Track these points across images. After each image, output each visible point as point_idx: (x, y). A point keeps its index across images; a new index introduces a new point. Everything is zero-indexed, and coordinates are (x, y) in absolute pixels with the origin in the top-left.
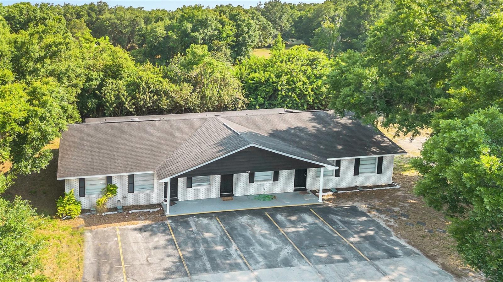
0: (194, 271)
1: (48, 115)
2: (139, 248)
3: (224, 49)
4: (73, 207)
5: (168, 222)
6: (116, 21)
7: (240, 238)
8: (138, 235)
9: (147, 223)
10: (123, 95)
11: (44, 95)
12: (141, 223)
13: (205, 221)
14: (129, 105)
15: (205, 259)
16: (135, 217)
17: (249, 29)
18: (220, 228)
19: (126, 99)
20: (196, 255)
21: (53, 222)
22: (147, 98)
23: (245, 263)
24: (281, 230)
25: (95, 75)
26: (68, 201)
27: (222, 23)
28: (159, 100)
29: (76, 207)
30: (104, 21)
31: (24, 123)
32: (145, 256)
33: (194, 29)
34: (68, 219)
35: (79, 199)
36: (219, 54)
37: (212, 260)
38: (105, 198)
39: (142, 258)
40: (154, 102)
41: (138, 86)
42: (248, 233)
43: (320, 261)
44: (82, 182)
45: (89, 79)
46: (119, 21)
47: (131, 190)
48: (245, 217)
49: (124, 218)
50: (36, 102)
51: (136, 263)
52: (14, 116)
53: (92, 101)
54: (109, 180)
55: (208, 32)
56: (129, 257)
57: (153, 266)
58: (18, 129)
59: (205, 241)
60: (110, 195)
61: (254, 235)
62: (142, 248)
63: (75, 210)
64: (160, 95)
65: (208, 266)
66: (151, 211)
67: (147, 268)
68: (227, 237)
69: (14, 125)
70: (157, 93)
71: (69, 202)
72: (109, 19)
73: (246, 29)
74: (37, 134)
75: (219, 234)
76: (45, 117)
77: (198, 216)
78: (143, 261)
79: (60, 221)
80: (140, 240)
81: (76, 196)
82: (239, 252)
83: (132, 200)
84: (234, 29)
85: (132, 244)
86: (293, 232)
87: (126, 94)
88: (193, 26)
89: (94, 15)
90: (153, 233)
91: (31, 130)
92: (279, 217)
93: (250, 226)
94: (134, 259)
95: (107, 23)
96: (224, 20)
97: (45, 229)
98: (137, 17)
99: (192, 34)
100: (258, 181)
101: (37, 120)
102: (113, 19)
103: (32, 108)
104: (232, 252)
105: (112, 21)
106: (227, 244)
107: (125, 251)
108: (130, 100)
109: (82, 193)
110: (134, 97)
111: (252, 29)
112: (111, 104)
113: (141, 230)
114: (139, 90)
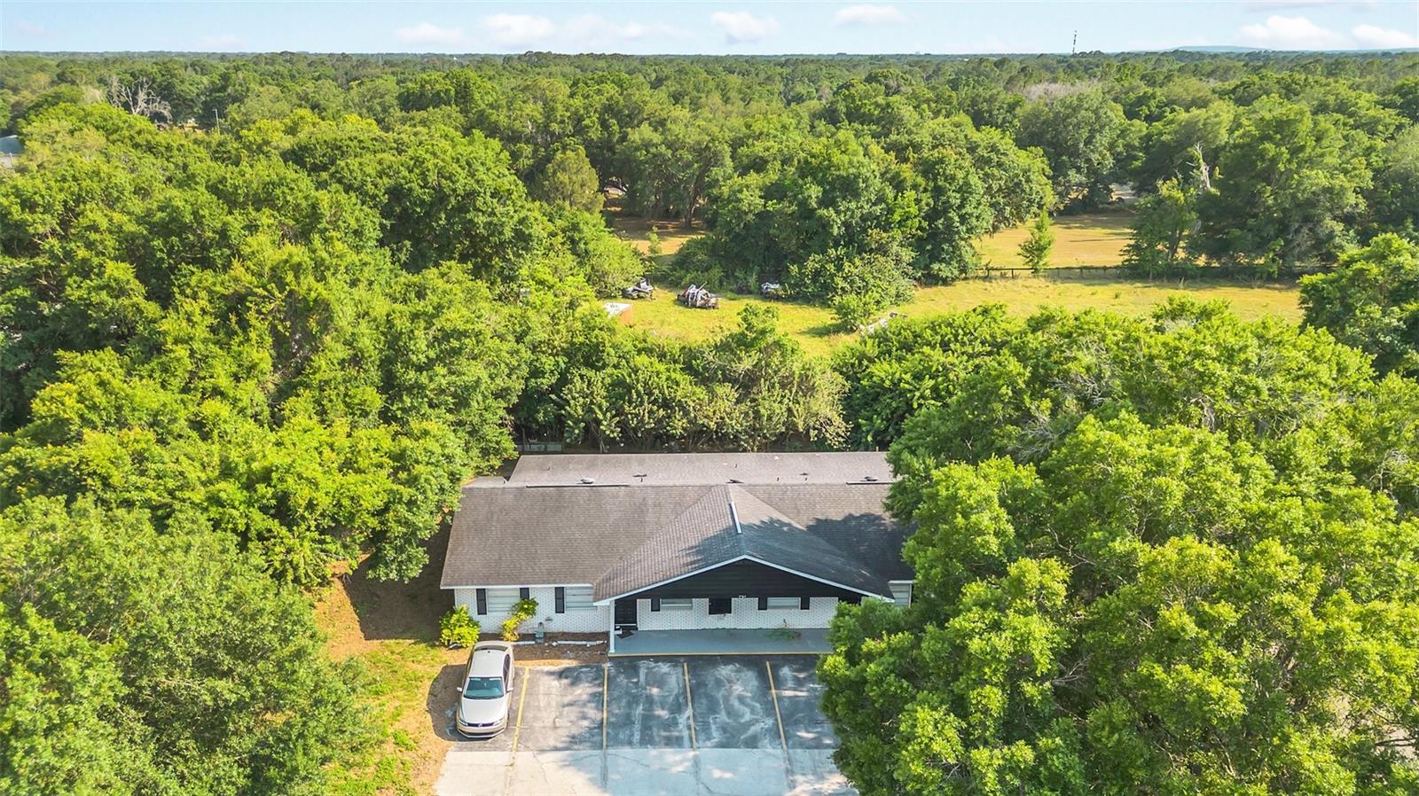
0: (615, 741)
1: (420, 497)
2: (549, 704)
3: (895, 248)
4: (464, 630)
5: (607, 666)
6: (663, 149)
7: (704, 701)
8: (555, 683)
9: (573, 663)
10: (600, 407)
11: (417, 462)
12: (565, 663)
13: (664, 668)
14: (609, 427)
15: (637, 726)
16: (560, 653)
17: (964, 200)
18: (681, 681)
19: (604, 414)
20: (627, 721)
21: (433, 652)
22: (644, 414)
23: (691, 738)
24: (773, 691)
25: (548, 363)
26: (458, 621)
27: (898, 185)
28: (669, 417)
29: (471, 631)
30: (637, 149)
31: (380, 513)
32: (554, 715)
33: (826, 201)
34: (458, 648)
35: (476, 617)
36: (882, 259)
37: (646, 728)
38: (514, 620)
39: (548, 717)
40: (659, 421)
41: (629, 388)
42: (720, 695)
43: (804, 744)
44: (481, 595)
45: (536, 373)
46: (670, 152)
47: (560, 608)
48: (730, 667)
49: (543, 653)
50: (403, 475)
51: (537, 725)
52: (365, 504)
53: (546, 410)
54: (524, 593)
55: (857, 208)
56: (530, 715)
57: (559, 731)
58: (373, 522)
59: (650, 701)
60: (523, 616)
61: (726, 699)
62: (554, 704)
63: (467, 636)
64: (672, 408)
65: (637, 737)
66: (589, 644)
67: (550, 732)
68: (686, 698)
69: (366, 517)
70: (666, 404)
71: (459, 624)
72: (647, 145)
73: (955, 199)
74: (400, 530)
75: (676, 691)
76: (416, 501)
77: (657, 659)
78: (549, 723)
79: (444, 650)
80: (554, 691)
81: (474, 613)
82: (691, 721)
83: (561, 623)
84: (926, 198)
85: (541, 697)
86: (790, 697)
87: (605, 404)
88: (825, 191)
89: (616, 128)
90: (575, 682)
91: (392, 524)
92: (786, 671)
93: (730, 682)
94: (536, 718)
95: (641, 155)
96: (904, 175)
97: (419, 662)
98: (713, 140)
99: (823, 212)
100: (774, 607)
101: (402, 509)
102: (656, 146)
103: (395, 487)
104: (680, 721)
105: (653, 150)
106: (677, 708)
107: (527, 706)
108: (614, 417)
109: (482, 610)
110: (620, 412)
111: (973, 200)
112: (576, 422)
113: (561, 674)
114: (631, 397)
